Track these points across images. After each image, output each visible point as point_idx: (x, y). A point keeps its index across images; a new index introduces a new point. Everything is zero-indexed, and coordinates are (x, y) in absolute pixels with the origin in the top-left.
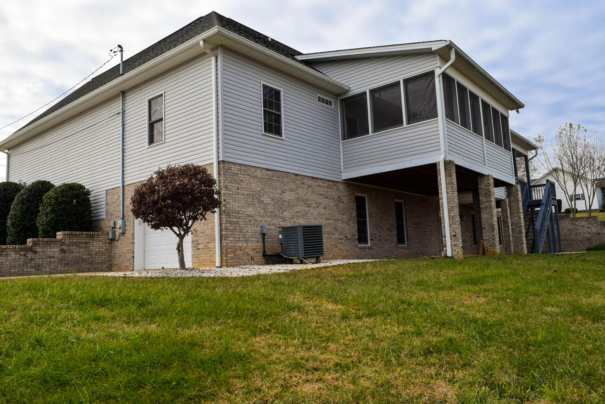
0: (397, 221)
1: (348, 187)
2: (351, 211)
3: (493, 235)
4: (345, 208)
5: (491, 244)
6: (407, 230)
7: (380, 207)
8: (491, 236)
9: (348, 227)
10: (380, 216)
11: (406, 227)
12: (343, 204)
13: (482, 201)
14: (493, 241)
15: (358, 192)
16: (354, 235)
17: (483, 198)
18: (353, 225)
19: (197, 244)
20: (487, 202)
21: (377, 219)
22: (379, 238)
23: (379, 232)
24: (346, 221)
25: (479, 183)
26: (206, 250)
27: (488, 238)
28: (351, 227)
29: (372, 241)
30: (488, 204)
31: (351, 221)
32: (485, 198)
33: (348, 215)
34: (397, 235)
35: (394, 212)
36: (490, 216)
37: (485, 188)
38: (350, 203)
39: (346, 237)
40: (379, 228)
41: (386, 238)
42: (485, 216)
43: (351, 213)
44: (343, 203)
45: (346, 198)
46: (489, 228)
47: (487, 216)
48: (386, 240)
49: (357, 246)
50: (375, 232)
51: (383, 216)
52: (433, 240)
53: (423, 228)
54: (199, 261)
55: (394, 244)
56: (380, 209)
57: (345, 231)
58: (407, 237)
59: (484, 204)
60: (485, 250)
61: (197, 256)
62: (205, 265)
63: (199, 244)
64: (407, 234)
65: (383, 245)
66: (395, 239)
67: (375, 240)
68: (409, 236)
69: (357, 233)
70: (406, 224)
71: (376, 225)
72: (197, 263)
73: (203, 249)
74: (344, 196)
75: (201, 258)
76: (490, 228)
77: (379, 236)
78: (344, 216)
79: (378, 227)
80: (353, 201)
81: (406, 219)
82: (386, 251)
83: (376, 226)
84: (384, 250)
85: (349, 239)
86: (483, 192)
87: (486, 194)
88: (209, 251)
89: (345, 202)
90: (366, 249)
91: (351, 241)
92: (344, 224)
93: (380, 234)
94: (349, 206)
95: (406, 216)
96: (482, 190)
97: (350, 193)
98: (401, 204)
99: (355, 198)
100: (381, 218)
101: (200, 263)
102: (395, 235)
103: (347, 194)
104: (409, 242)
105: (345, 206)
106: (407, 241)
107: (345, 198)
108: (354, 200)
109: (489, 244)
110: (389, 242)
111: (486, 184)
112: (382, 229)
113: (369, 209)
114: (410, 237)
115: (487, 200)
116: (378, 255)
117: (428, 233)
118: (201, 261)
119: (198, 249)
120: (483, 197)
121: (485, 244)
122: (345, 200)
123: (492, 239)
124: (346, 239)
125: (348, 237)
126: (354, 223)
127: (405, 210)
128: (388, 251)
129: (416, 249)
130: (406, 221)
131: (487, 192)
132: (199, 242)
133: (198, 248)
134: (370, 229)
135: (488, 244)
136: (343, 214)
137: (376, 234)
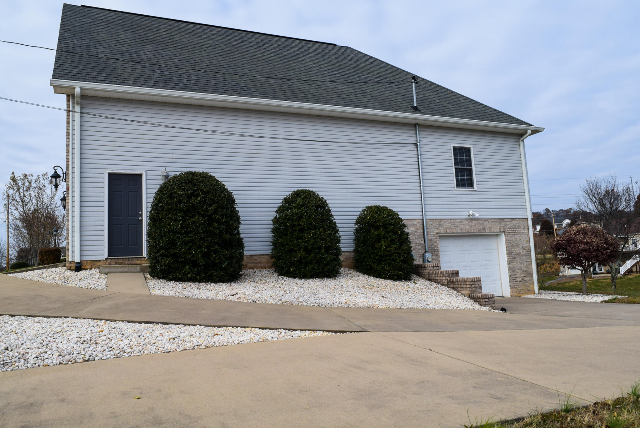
19: (515, 278)
26: (523, 282)
54: (517, 291)
61: (515, 286)
62: (524, 293)
63: (517, 278)
72: (516, 292)
73: (520, 281)
75: (520, 289)
88: (526, 283)
101: (519, 291)
118: (520, 290)
119: (516, 282)
132: (517, 276)
133: (516, 280)
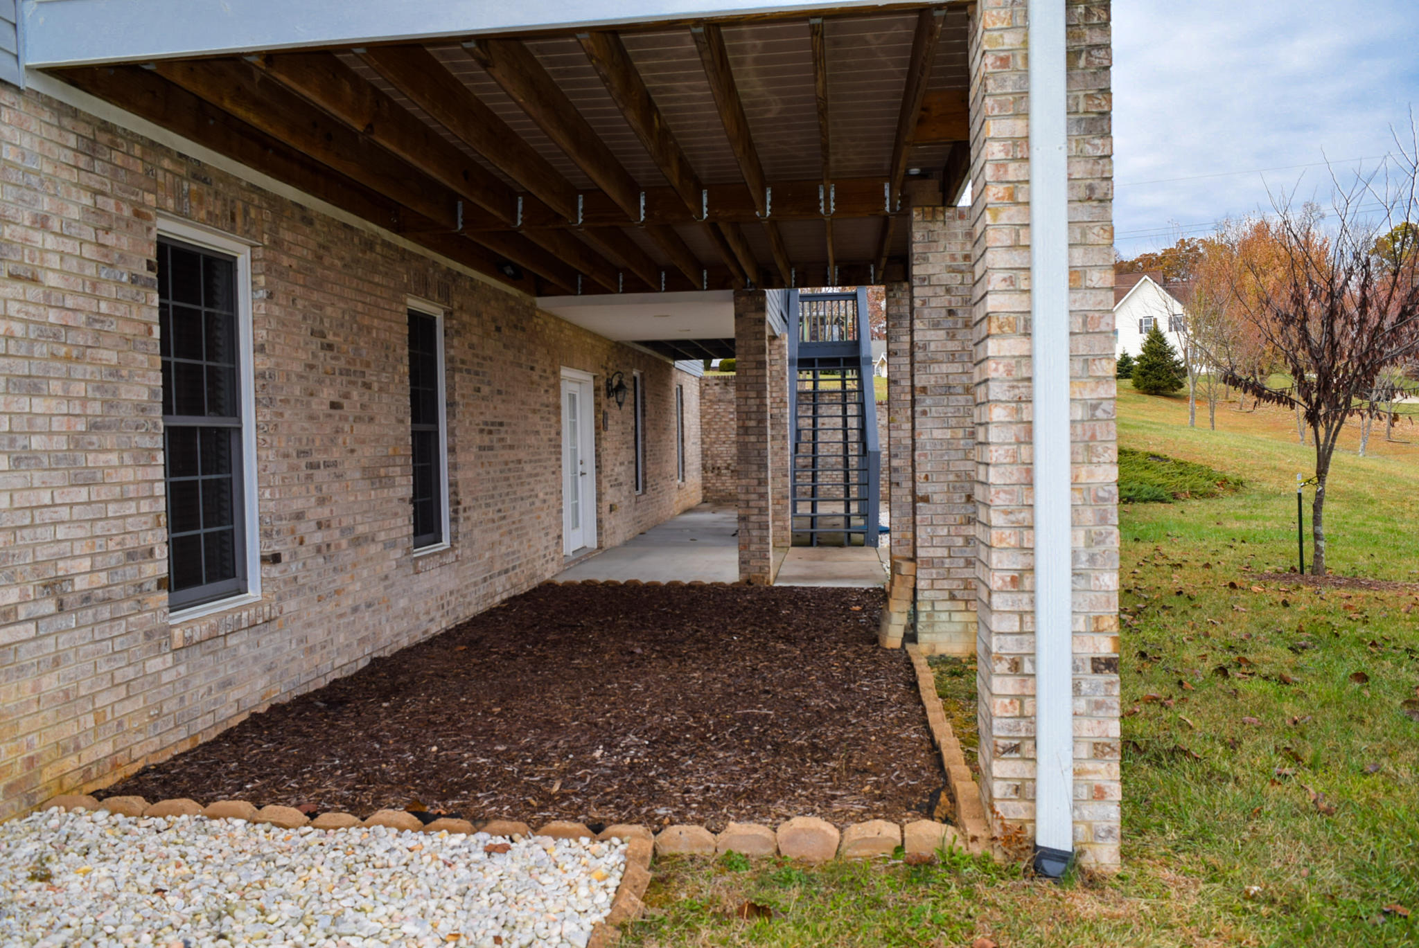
0: (415, 420)
1: (90, 149)
2: (111, 357)
3: (968, 540)
4: (54, 334)
5: (955, 585)
6: (453, 467)
7: (331, 338)
8: (960, 541)
9: (82, 494)
10: (328, 394)
11: (452, 450)
12: (33, 292)
13: (925, 348)
14: (967, 573)
15: (180, 214)
16: (131, 555)
17: (931, 335)
18: (128, 475)
20: (952, 357)
21: (311, 418)
22: (318, 537)
23: (322, 501)
24: (60, 443)
25: (917, 249)
27: (942, 552)
28: (104, 493)
29: (275, 571)
30: (957, 368)
31: (109, 440)
32: (942, 334)
33: (79, 389)
34: (413, 501)
35: (405, 368)
36: (960, 433)
37: (946, 278)
38: (111, 290)
39: (52, 586)
40: (321, 475)
41: (361, 529)
42: (938, 434)
43: (115, 372)
44: (34, 280)
45: (70, 246)
46: (950, 501)
47: (948, 434)
48: (357, 542)
49: (157, 638)
50: (298, 505)
51: (347, 396)
52: (541, 495)
53: (511, 447)
55: (398, 553)
56: (330, 347)
57: (45, 534)
58: (456, 503)
59: (935, 368)
60: (922, 618)
64: (453, 484)
65: (340, 580)
66: (404, 525)
67: (294, 555)
68: (461, 496)
69: (163, 534)
70: (451, 433)
71: (300, 453)
74: (42, 222)
76: (959, 498)
77: (319, 525)
78: (39, 405)
79: (313, 466)
80: (134, 279)
81: (451, 404)
82: (355, 610)
83: (303, 463)
84: (347, 603)
85: (87, 599)
86: (934, 303)
87: (951, 312)
89: (52, 280)
90: (233, 641)
91: (105, 612)
92: (37, 477)
93: (324, 513)
94: (95, 318)
95: (451, 389)
96: (928, 291)
97: (110, 205)
98: (429, 322)
99: (152, 253)
100: (334, 405)
102: (402, 500)
103: (74, 213)
104: (463, 528)
105: (53, 317)
106: (454, 520)
107: (51, 242)
108: (143, 271)
109: (946, 584)
110: (373, 549)
111: (953, 257)
112: (339, 476)
113: (259, 349)
114: (466, 501)
115: (953, 346)
116: (311, 650)
117: (528, 468)
120: (936, 326)
121: (921, 584)
122: (54, 261)
123: (962, 562)
124: (50, 606)
125: (81, 584)
126: (142, 457)
127: (450, 360)
128: (369, 605)
129: (487, 555)
130: (451, 415)
131: (955, 302)
134: (263, 483)
135: (938, 584)
136: (32, 386)
137: (299, 516)
